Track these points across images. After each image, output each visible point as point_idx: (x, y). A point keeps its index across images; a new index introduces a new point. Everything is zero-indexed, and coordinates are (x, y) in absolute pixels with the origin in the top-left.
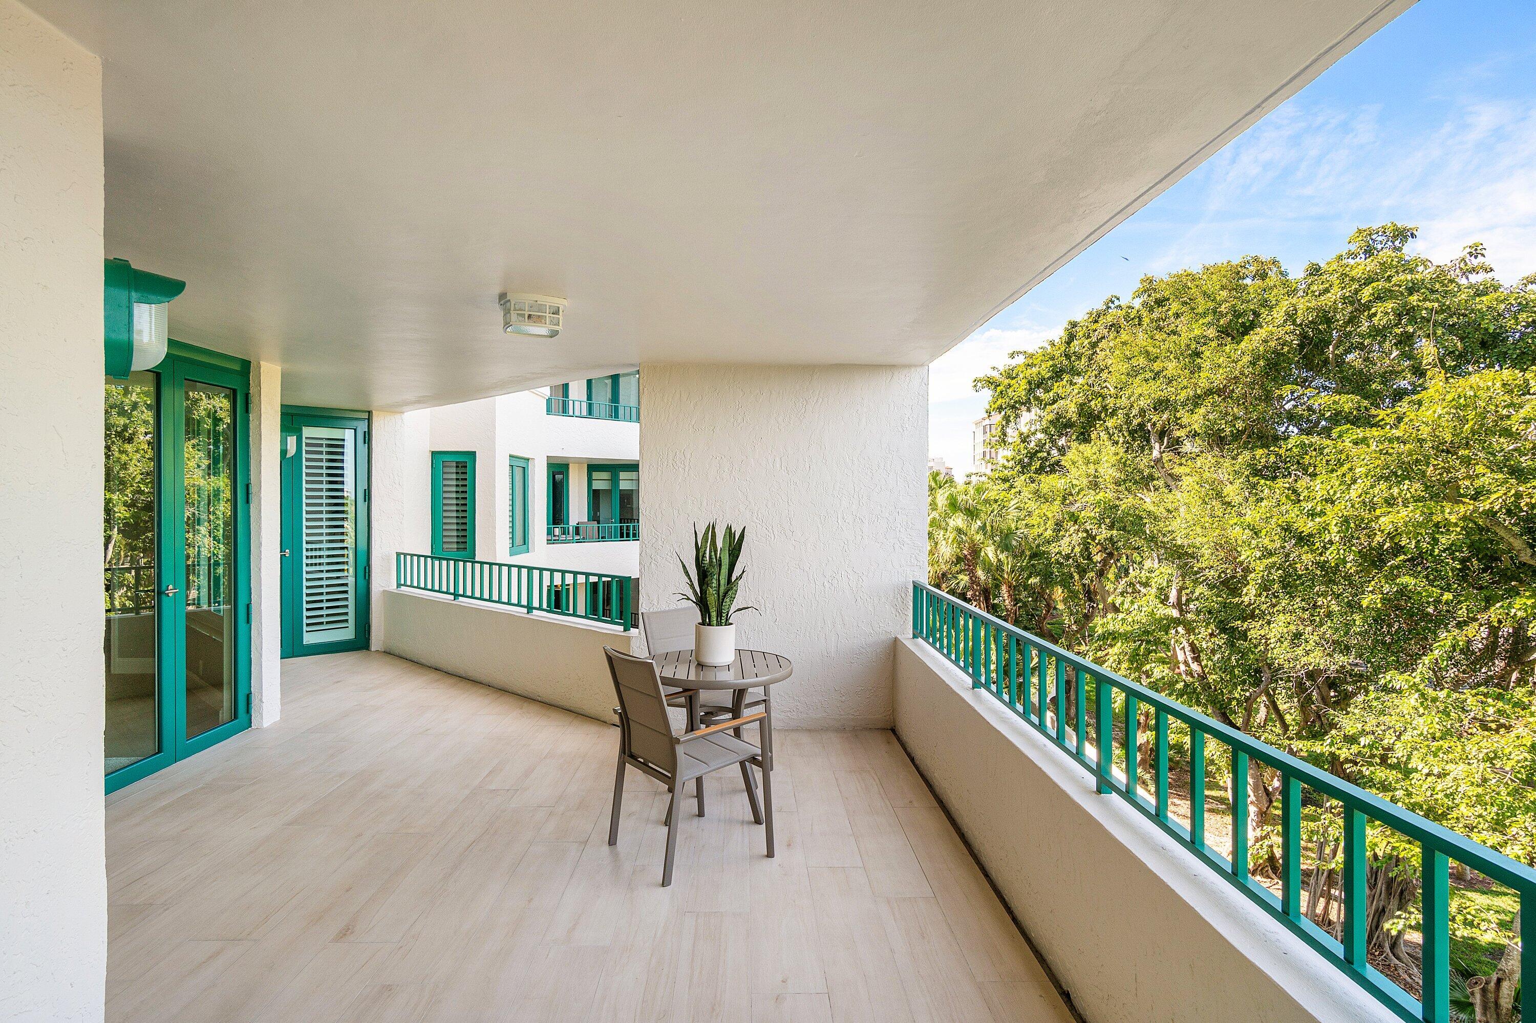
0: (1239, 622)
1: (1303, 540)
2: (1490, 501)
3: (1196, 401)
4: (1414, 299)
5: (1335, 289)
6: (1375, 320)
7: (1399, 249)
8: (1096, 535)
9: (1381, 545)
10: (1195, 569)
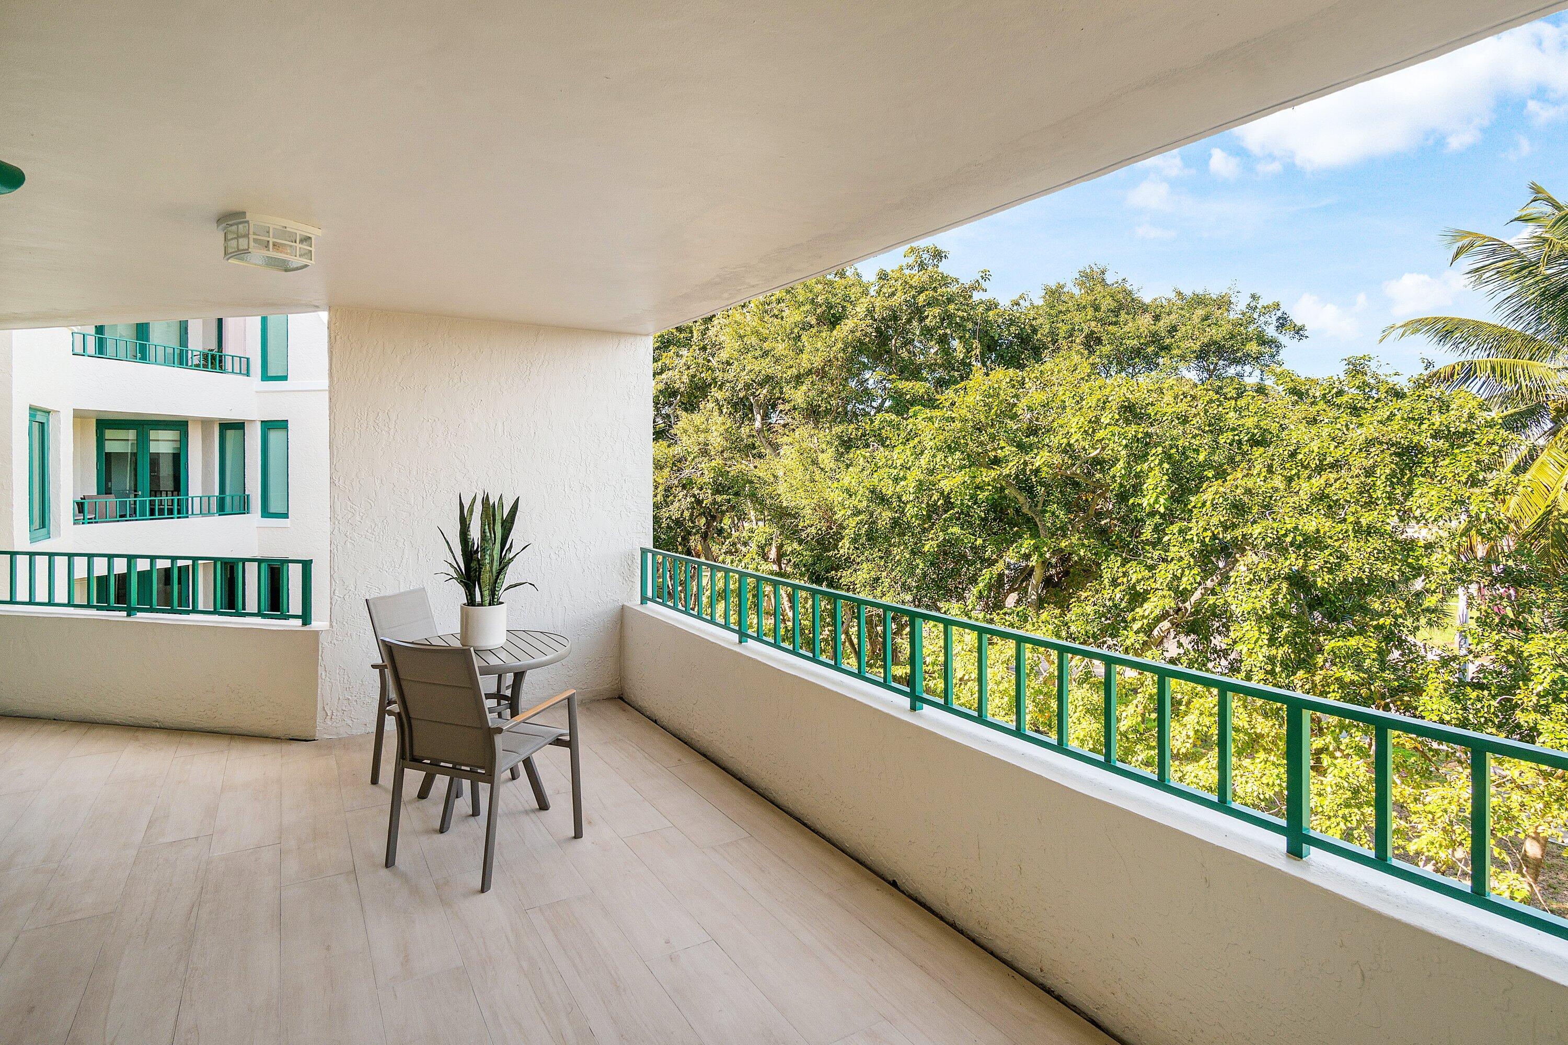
0: (833, 572)
1: (882, 500)
2: (1009, 467)
3: (798, 380)
4: (951, 307)
5: (899, 294)
6: (927, 322)
7: (938, 266)
8: (703, 500)
9: (936, 502)
10: (800, 527)
